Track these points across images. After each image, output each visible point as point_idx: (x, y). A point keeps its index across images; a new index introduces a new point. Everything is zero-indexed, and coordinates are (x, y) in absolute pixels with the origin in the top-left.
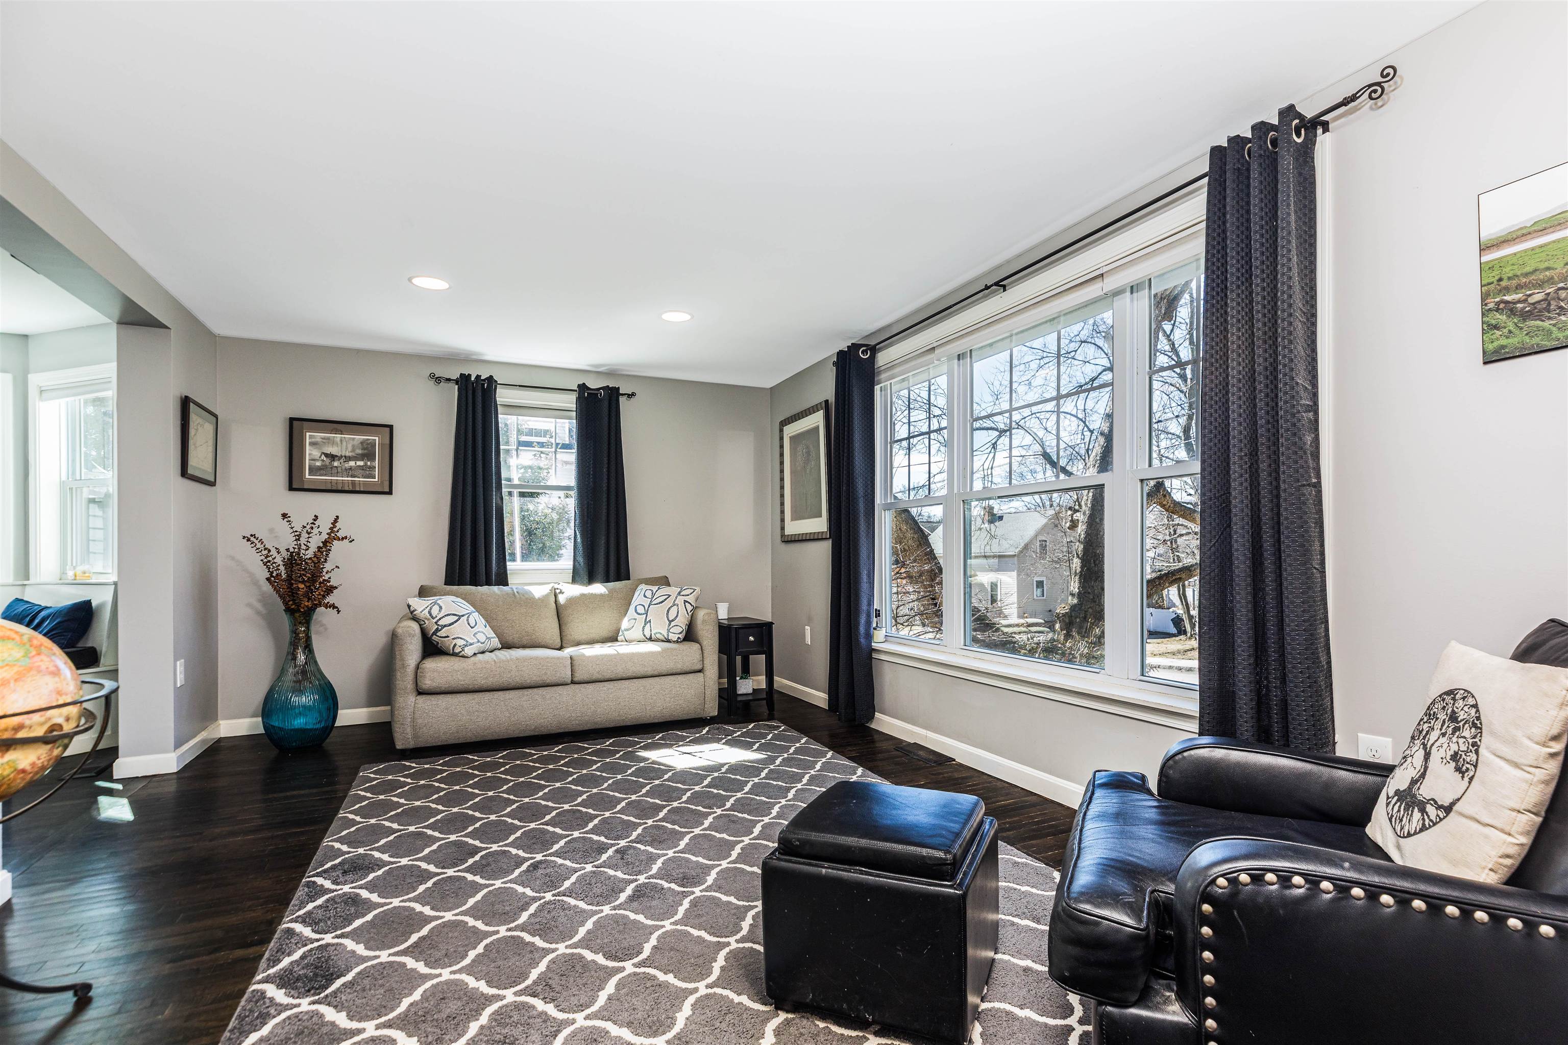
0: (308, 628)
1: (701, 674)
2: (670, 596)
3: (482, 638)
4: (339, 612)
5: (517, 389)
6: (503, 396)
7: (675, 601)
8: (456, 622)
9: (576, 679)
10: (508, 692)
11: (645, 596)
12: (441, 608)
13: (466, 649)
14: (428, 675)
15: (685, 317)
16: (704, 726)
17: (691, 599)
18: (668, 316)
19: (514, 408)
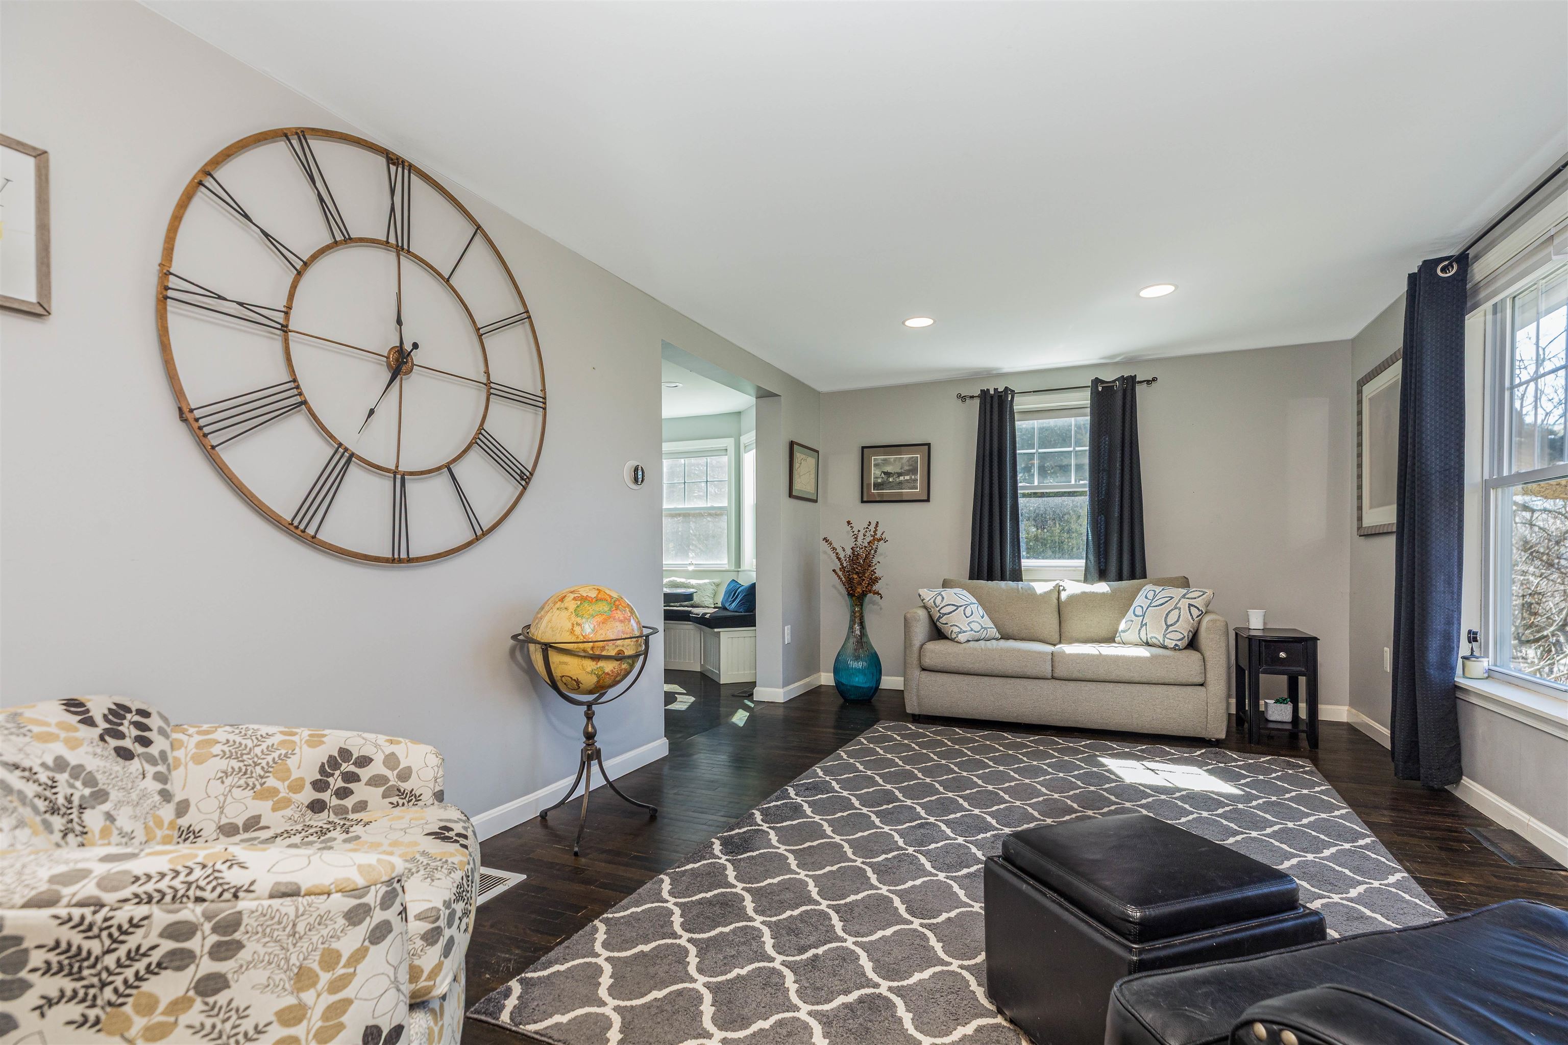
0: (861, 609)
1: (1203, 688)
2: (1172, 598)
3: (976, 627)
4: (881, 597)
5: (1033, 395)
6: (1020, 404)
7: (1177, 604)
8: (955, 610)
9: (1055, 675)
10: (993, 678)
11: (1146, 597)
12: (943, 598)
13: (960, 635)
14: (928, 654)
15: (1167, 289)
16: (1201, 748)
17: (1199, 603)
18: (1147, 293)
19: (1030, 414)
